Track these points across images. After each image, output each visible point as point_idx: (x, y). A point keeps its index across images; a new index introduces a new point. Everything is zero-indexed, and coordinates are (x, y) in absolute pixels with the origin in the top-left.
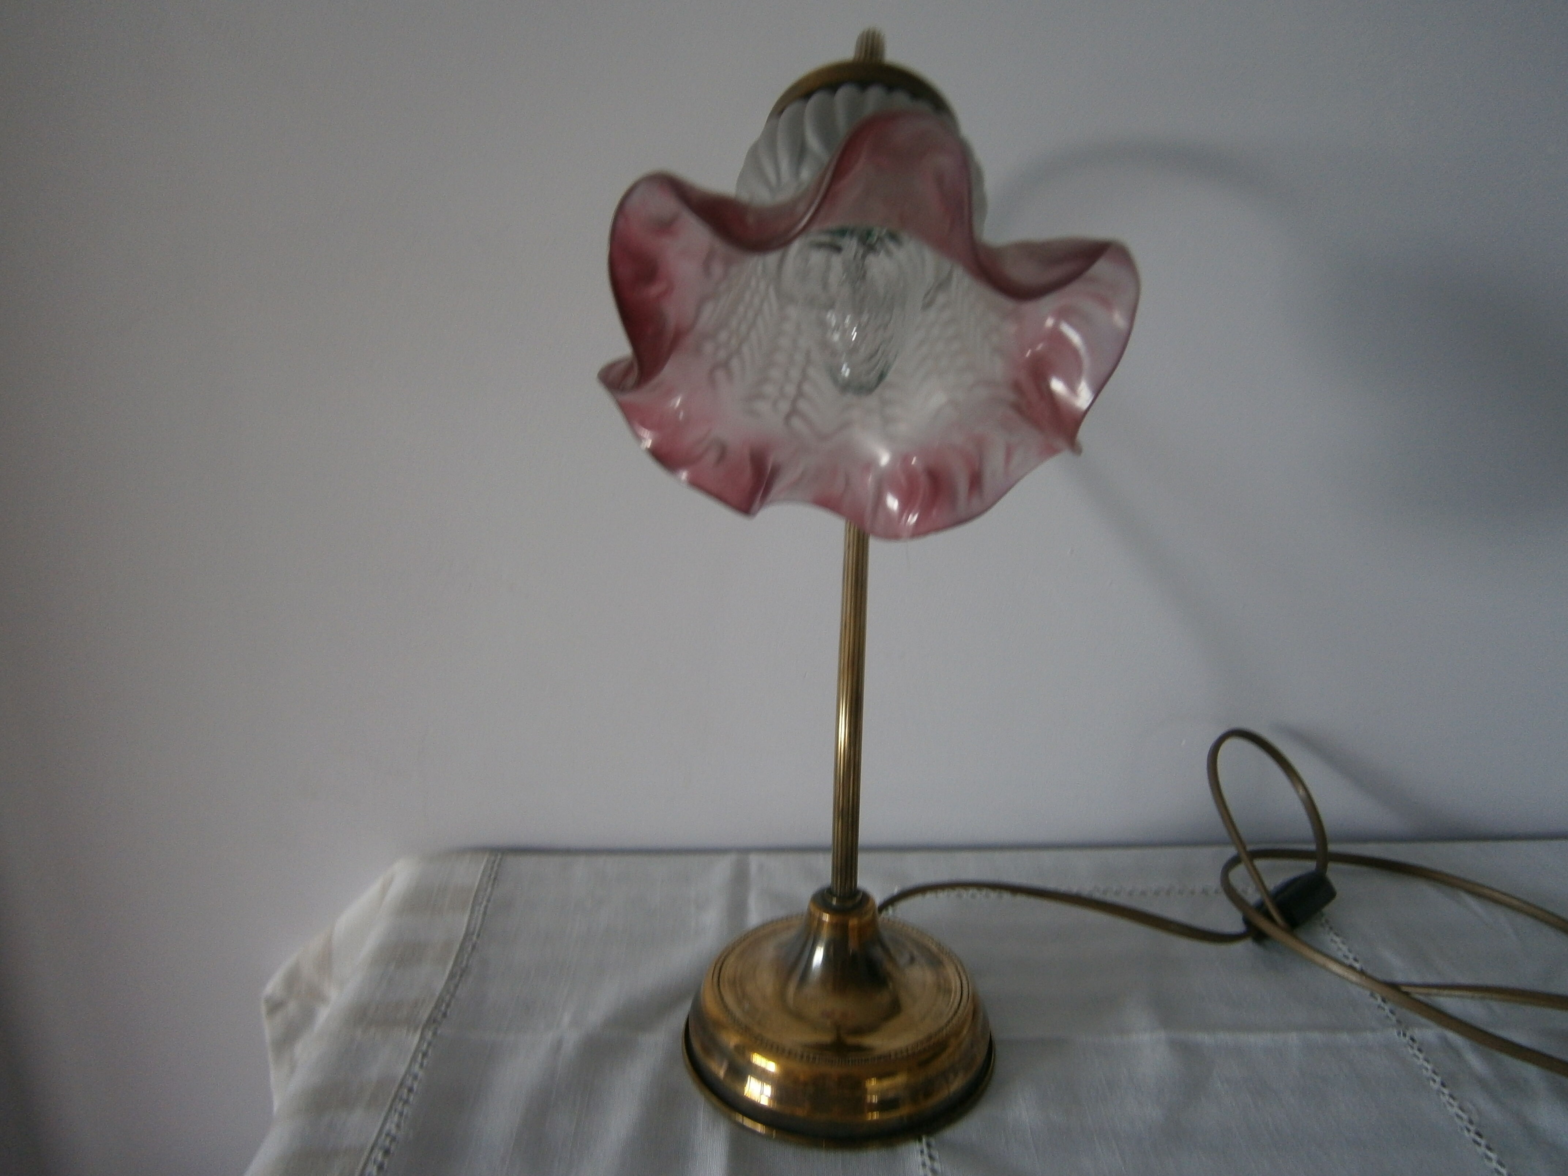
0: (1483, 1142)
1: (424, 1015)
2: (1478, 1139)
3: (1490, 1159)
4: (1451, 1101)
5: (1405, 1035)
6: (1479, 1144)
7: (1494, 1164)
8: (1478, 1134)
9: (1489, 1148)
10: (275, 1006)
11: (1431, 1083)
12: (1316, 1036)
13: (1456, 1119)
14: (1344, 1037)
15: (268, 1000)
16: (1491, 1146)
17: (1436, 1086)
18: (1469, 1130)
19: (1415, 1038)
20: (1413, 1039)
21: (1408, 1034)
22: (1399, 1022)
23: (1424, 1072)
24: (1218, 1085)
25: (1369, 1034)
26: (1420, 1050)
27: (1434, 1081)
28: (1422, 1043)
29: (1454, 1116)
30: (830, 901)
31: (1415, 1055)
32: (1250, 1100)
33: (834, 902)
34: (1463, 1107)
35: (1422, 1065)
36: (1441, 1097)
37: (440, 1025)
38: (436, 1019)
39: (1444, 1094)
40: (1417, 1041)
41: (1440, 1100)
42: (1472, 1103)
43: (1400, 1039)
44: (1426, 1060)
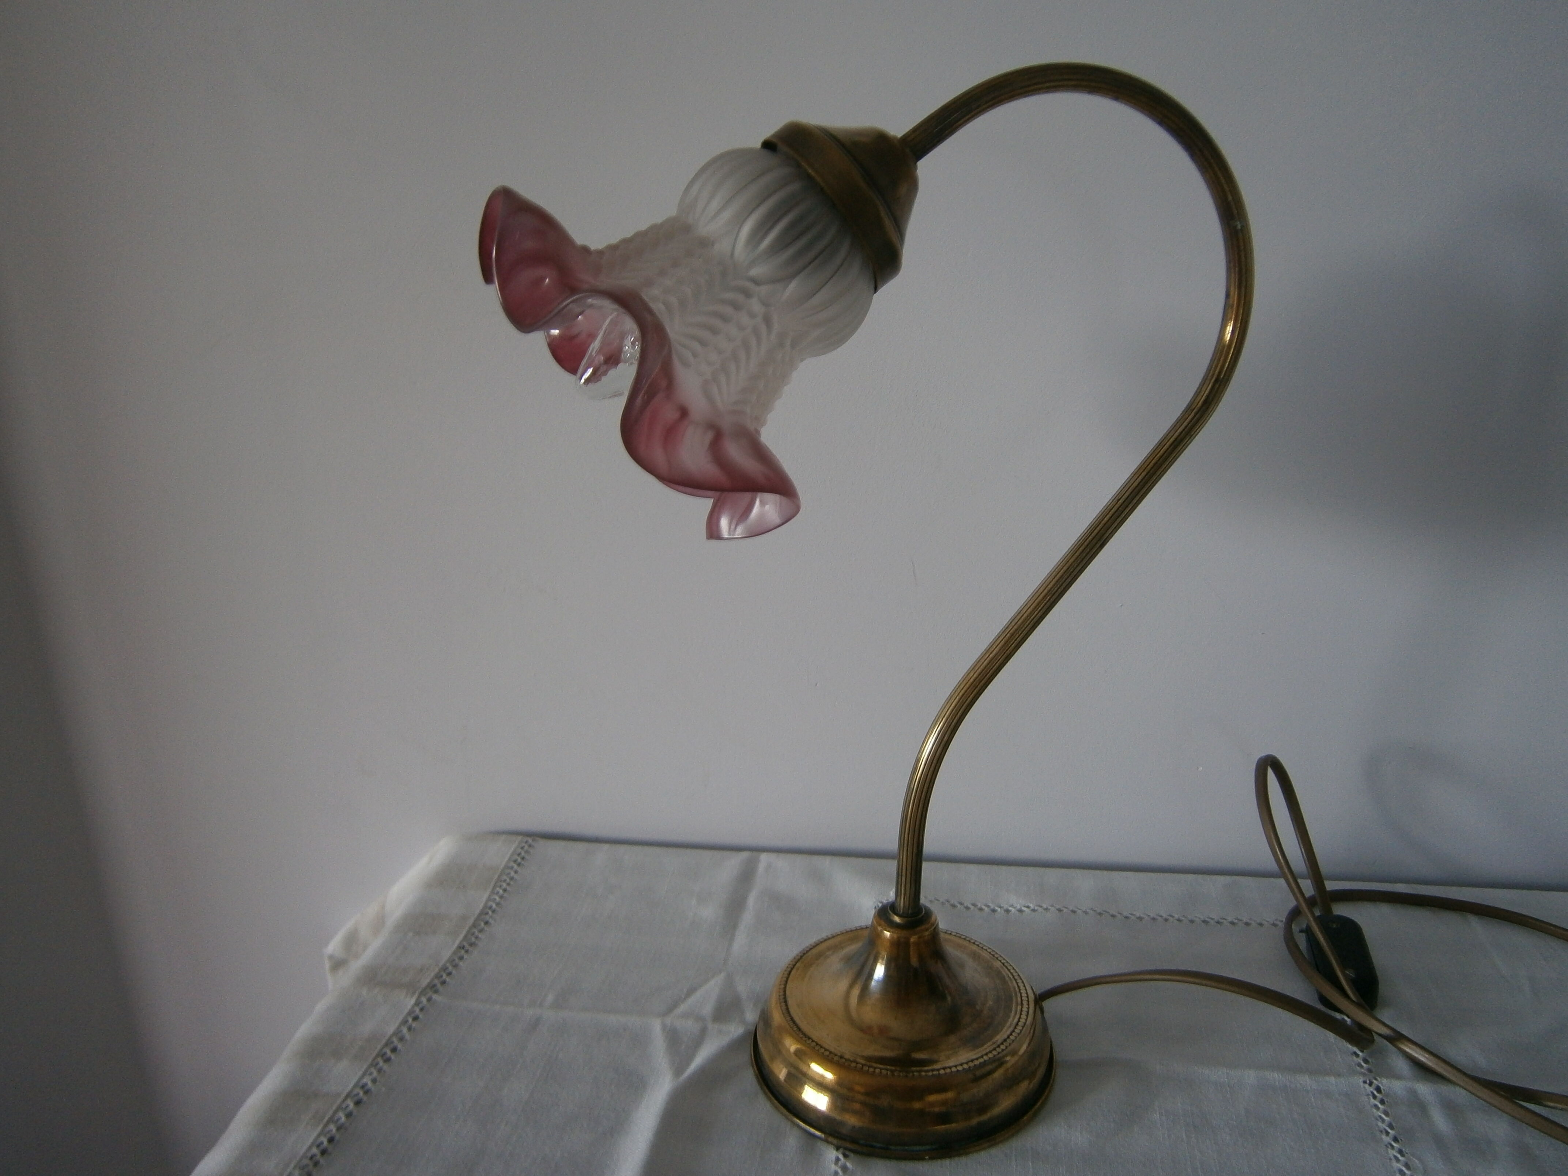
1: (425, 982)
4: (1399, 1156)
5: (1371, 1084)
10: (338, 964)
11: (1384, 1137)
12: (1275, 1077)
14: (1305, 1080)
15: (331, 957)
17: (1387, 1139)
19: (1382, 1088)
20: (1378, 1089)
21: (1375, 1083)
22: (1370, 1071)
23: (1380, 1124)
24: (1156, 1116)
25: (1332, 1079)
26: (1382, 1102)
27: (1387, 1133)
28: (1387, 1095)
29: (1397, 1172)
30: (892, 918)
31: (1376, 1106)
32: (1184, 1134)
33: (897, 919)
34: (1410, 1163)
35: (1380, 1117)
36: (1390, 1151)
37: (436, 992)
38: (434, 986)
39: (1393, 1147)
40: (1383, 1091)
41: (1387, 1153)
42: (1420, 1160)
43: (1364, 1087)
44: (1386, 1113)
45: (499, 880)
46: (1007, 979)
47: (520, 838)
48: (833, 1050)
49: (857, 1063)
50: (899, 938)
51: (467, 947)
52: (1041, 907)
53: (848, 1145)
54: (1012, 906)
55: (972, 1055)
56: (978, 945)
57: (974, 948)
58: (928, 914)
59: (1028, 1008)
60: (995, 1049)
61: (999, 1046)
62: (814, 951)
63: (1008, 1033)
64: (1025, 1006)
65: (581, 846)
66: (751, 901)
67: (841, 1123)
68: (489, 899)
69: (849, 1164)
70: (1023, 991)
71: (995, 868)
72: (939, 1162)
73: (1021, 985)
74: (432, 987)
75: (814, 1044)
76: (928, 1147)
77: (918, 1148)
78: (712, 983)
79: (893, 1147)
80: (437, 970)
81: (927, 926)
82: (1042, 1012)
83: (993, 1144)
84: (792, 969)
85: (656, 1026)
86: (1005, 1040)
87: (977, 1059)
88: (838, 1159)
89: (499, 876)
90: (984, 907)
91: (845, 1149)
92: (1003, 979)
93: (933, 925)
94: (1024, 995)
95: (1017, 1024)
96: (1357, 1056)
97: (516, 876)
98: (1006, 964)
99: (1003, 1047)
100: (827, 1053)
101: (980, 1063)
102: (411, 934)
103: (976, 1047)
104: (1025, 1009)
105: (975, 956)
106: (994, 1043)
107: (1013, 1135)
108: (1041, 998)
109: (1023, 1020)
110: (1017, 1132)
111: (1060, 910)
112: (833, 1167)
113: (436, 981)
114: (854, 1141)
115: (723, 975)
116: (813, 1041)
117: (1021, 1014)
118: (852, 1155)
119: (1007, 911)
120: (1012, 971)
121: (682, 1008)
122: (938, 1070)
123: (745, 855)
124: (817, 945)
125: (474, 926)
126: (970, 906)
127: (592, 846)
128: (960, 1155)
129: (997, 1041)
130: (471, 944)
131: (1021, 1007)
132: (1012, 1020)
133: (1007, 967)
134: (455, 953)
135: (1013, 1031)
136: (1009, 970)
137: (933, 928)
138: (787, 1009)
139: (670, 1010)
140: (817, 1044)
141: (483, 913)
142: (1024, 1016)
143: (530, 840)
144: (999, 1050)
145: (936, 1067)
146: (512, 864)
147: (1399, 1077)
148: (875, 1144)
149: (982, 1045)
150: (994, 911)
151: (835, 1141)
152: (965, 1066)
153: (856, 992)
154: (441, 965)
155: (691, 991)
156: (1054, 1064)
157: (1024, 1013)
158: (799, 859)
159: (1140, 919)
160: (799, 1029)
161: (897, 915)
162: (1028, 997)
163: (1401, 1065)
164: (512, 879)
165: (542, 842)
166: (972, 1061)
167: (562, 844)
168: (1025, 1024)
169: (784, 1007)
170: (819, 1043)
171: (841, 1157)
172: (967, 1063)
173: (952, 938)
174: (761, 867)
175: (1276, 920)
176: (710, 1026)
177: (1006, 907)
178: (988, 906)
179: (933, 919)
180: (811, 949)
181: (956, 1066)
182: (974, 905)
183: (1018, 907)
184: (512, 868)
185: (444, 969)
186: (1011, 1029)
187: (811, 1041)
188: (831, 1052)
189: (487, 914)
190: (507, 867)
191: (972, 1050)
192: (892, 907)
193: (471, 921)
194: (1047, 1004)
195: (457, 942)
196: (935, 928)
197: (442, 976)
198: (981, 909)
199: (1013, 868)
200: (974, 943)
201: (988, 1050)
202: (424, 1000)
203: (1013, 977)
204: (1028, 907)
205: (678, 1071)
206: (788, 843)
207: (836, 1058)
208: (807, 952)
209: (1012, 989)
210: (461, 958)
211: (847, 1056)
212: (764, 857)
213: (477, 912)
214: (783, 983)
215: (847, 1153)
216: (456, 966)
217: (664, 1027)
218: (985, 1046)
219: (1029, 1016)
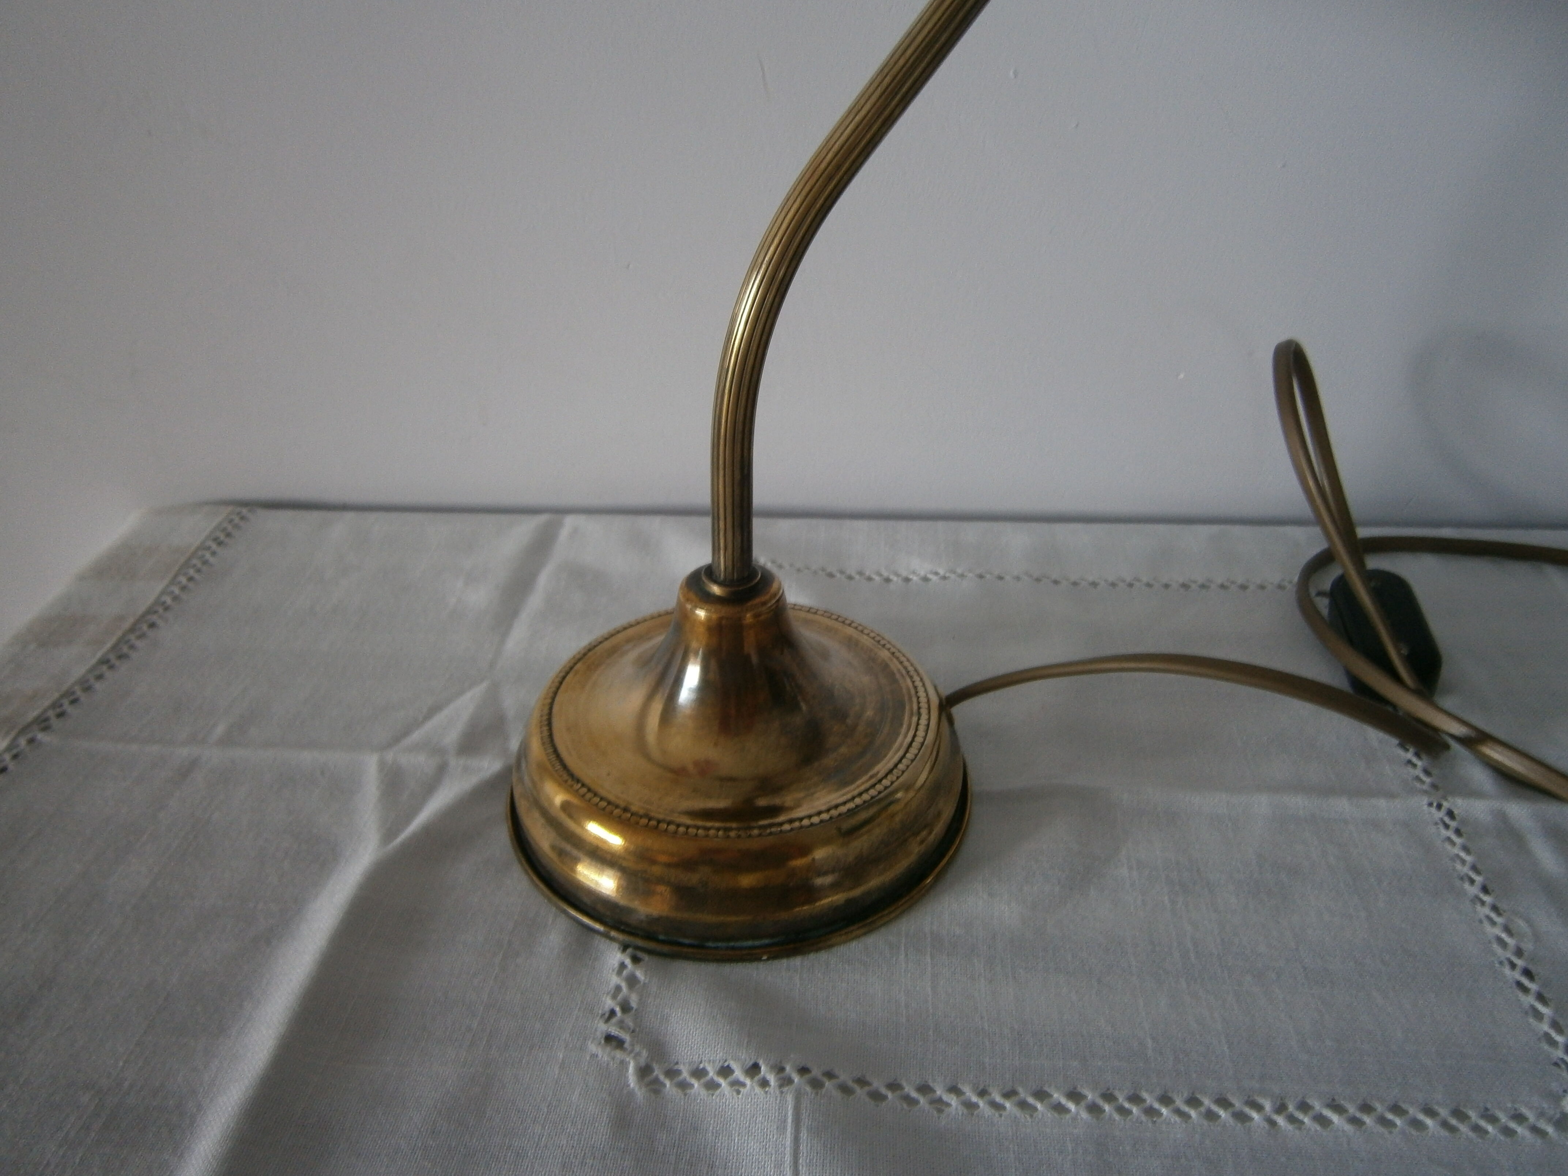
0: (1533, 986)
1: (32, 714)
2: (1525, 981)
3: (1539, 1016)
4: (1493, 915)
5: (1439, 807)
6: (1525, 990)
7: (1545, 1027)
8: (1527, 973)
9: (1540, 997)
11: (1467, 886)
12: (1298, 803)
13: (1495, 946)
14: (1342, 806)
16: (1547, 995)
17: (1473, 890)
18: (1513, 966)
19: (1456, 812)
20: (1451, 814)
21: (1446, 805)
22: (1434, 786)
23: (1459, 866)
24: (1124, 871)
25: (1382, 803)
26: (1458, 832)
27: (1472, 882)
28: (1464, 822)
29: (1493, 941)
30: (708, 589)
31: (1449, 839)
32: (1166, 898)
33: (716, 590)
34: (1511, 927)
35: (1458, 856)
36: (1478, 907)
37: (46, 729)
38: (47, 719)
39: (1483, 903)
40: (1457, 817)
41: (1475, 912)
42: (1528, 921)
43: (1430, 813)
44: (1465, 849)
45: (187, 564)
46: (898, 676)
47: (230, 508)
48: (611, 798)
49: (650, 819)
50: (721, 619)
51: (113, 660)
52: (955, 573)
53: (640, 942)
54: (914, 573)
55: (835, 797)
56: (856, 628)
57: (850, 631)
58: (767, 579)
59: (929, 719)
60: (873, 786)
61: (880, 781)
62: (607, 645)
63: (896, 758)
64: (924, 717)
65: (315, 516)
66: (543, 580)
67: (628, 911)
68: (163, 593)
69: (640, 974)
70: (922, 694)
71: (892, 523)
72: (784, 962)
73: (918, 683)
74: (43, 723)
75: (584, 790)
76: (766, 941)
77: (750, 943)
78: (468, 695)
79: (710, 944)
80: (56, 695)
81: (763, 598)
82: (951, 721)
83: (871, 929)
84: (567, 673)
85: (371, 764)
86: (891, 771)
87: (844, 803)
88: (622, 966)
89: (189, 559)
90: (874, 576)
91: (637, 948)
92: (891, 676)
93: (775, 595)
94: (923, 699)
95: (910, 745)
96: (1414, 766)
97: (212, 560)
98: (897, 654)
99: (886, 782)
100: (603, 804)
101: (849, 810)
102: (32, 646)
103: (844, 784)
104: (923, 721)
105: (851, 644)
106: (872, 777)
107: (903, 912)
108: (948, 703)
109: (919, 739)
110: (909, 908)
111: (981, 576)
112: (615, 980)
113: (51, 714)
114: (649, 936)
115: (484, 686)
116: (583, 785)
117: (917, 730)
118: (646, 957)
119: (907, 580)
120: (906, 664)
121: (416, 736)
122: (781, 824)
123: (543, 518)
124: (611, 635)
125: (132, 630)
126: (853, 574)
127: (329, 515)
128: (818, 950)
129: (878, 772)
130: (121, 657)
131: (917, 718)
132: (902, 740)
133: (897, 658)
134: (91, 670)
135: (904, 756)
136: (901, 663)
137: (774, 601)
138: (551, 736)
139: (397, 740)
140: (589, 790)
141: (150, 611)
142: (921, 733)
143: (244, 511)
144: (879, 787)
145: (781, 818)
146: (210, 543)
147: (1477, 794)
148: (682, 940)
149: (853, 781)
150: (888, 580)
151: (621, 937)
152: (825, 816)
153: (657, 708)
154: (65, 688)
155: (434, 710)
156: (969, 795)
157: (922, 728)
158: (620, 523)
159: (1094, 584)
160: (565, 767)
161: (716, 582)
162: (928, 701)
163: (1479, 776)
164: (205, 562)
165: (262, 513)
166: (836, 807)
167: (290, 514)
168: (922, 744)
169: (546, 733)
170: (593, 787)
171: (628, 961)
172: (828, 810)
173: (817, 617)
174: (564, 533)
175: (1283, 580)
176: (453, 762)
177: (904, 574)
178: (880, 575)
179: (775, 586)
180: (600, 643)
181: (810, 817)
182: (861, 573)
183: (922, 573)
184: (209, 548)
185: (69, 693)
186: (901, 753)
187: (579, 785)
188: (609, 803)
189: (156, 612)
190: (203, 547)
191: (837, 790)
192: (709, 571)
193: (127, 625)
194: (959, 711)
195: (99, 655)
196: (778, 601)
197: (61, 705)
198: (870, 579)
199: (917, 524)
200: (850, 625)
201: (863, 788)
202: (22, 742)
203: (908, 672)
204: (936, 574)
205: (389, 834)
206: (608, 501)
207: (617, 812)
208: (595, 646)
209: (904, 691)
210: (100, 677)
211: (634, 808)
212: (569, 521)
213: (142, 609)
214: (551, 695)
215: (640, 954)
216: (88, 689)
217: (382, 764)
218: (859, 782)
219: (929, 731)
